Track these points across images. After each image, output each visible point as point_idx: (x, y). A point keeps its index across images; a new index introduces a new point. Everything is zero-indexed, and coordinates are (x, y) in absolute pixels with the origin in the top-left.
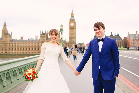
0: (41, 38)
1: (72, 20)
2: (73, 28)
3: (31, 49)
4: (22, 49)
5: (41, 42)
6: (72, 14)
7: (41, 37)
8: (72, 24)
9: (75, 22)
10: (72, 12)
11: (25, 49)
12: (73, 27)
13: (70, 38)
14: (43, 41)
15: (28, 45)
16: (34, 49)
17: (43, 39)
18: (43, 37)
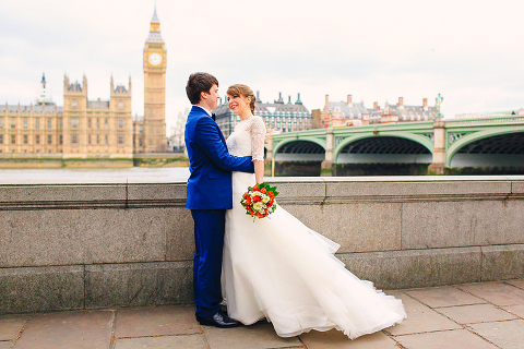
0: (68, 102)
1: (155, 46)
2: (159, 71)
3: (19, 139)
5: (67, 114)
6: (155, 25)
7: (65, 96)
8: (155, 59)
9: (165, 52)
10: (155, 15)
12: (157, 68)
13: (147, 106)
14: (75, 114)
15: (7, 123)
16: (31, 139)
17: (74, 104)
18: (75, 98)
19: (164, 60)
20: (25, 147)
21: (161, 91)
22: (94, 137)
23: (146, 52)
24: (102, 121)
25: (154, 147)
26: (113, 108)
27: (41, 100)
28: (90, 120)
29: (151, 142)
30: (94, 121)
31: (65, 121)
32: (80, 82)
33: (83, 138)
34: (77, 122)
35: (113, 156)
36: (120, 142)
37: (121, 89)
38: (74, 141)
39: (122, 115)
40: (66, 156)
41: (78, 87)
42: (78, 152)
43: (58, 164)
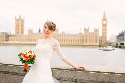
1: (104, 19)
3: (75, 41)
4: (68, 41)
6: (104, 15)
7: (85, 32)
8: (105, 22)
9: (107, 21)
10: (104, 12)
11: (70, 41)
12: (105, 24)
13: (103, 33)
14: (86, 35)
15: (73, 38)
16: (77, 41)
17: (86, 33)
18: (86, 32)
19: (107, 23)
20: (76, 43)
21: (106, 30)
22: (90, 41)
23: (103, 21)
24: (92, 37)
25: (104, 43)
26: (95, 34)
27: (80, 33)
28: (89, 37)
29: (103, 42)
30: (90, 37)
31: (84, 37)
32: (88, 29)
33: (88, 41)
34: (86, 37)
35: (95, 45)
36: (96, 41)
37: (96, 30)
38: (86, 41)
39: (97, 36)
40: (84, 44)
41: (87, 30)
42: (87, 44)
43: (83, 46)
